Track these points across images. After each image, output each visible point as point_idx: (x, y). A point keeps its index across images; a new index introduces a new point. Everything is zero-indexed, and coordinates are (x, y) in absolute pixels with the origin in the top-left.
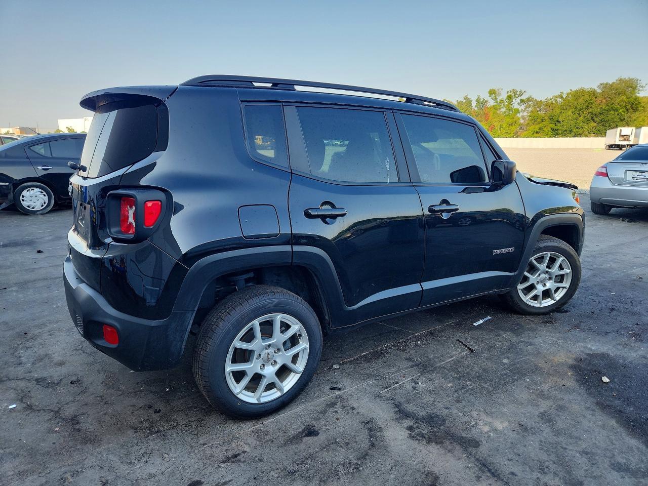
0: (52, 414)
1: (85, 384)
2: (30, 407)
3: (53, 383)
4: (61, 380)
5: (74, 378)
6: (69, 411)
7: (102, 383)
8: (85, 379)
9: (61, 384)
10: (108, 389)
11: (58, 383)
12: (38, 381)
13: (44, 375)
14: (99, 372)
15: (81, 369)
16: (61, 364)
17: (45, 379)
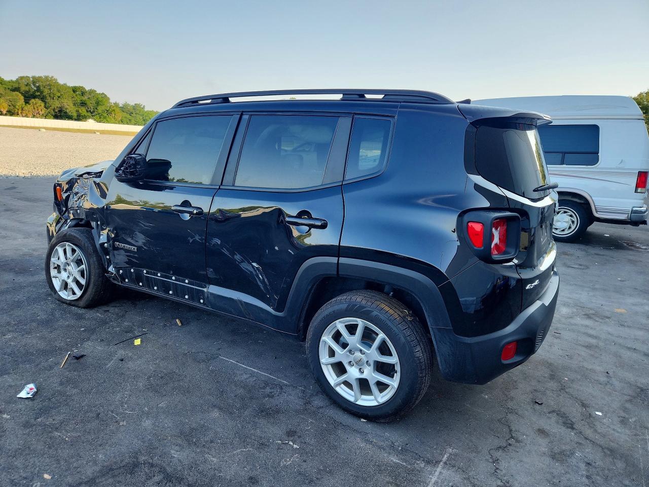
0: (567, 390)
1: (531, 396)
2: (584, 405)
3: (558, 414)
4: (549, 413)
5: (537, 407)
6: (553, 385)
7: (517, 389)
8: (528, 400)
9: (551, 409)
10: (516, 382)
11: (553, 411)
12: (571, 426)
13: (564, 428)
14: (512, 399)
15: (526, 412)
16: (542, 432)
17: (565, 424)
